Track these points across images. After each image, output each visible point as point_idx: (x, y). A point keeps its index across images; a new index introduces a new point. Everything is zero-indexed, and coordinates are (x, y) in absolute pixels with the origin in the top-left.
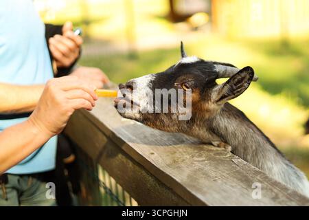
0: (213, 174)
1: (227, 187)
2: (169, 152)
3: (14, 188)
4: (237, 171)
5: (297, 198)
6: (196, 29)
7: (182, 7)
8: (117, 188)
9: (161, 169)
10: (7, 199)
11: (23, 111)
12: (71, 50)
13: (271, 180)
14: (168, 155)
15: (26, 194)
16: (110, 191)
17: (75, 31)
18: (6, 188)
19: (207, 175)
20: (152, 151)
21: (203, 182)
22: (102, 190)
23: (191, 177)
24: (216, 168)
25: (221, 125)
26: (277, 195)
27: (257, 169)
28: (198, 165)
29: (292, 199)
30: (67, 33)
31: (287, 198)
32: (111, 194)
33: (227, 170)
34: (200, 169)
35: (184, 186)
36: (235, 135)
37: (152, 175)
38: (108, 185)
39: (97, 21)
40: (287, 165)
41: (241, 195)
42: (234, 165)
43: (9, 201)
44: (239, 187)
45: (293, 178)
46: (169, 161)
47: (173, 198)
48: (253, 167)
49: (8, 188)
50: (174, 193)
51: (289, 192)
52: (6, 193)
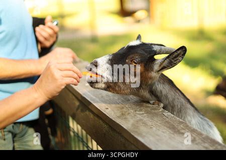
0: (150, 123)
1: (160, 133)
2: (119, 107)
3: (10, 132)
4: (166, 122)
5: (209, 141)
6: (138, 21)
7: (129, 6)
8: (82, 132)
9: (113, 119)
10: (4, 140)
11: (16, 78)
12: (51, 36)
13: (190, 128)
14: (118, 110)
15: (18, 136)
16: (77, 134)
17: (53, 22)
18: (4, 132)
19: (145, 124)
20: (107, 107)
21: (143, 129)
22: (72, 134)
23: (134, 125)
24: (153, 119)
25: (158, 89)
26: (195, 138)
27: (181, 120)
28: (139, 117)
29: (206, 141)
30: (48, 23)
31: (202, 140)
32: (78, 136)
33: (160, 121)
34: (141, 120)
35: (130, 131)
36: (166, 97)
37: (107, 124)
38: (76, 130)
39: (70, 15)
40: (201, 118)
41: (170, 138)
42: (164, 117)
43: (6, 141)
44: (168, 132)
45: (207, 127)
46: (119, 114)
47: (122, 140)
48: (178, 119)
49: (6, 131)
50: (122, 136)
51: (203, 136)
52: (4, 135)
